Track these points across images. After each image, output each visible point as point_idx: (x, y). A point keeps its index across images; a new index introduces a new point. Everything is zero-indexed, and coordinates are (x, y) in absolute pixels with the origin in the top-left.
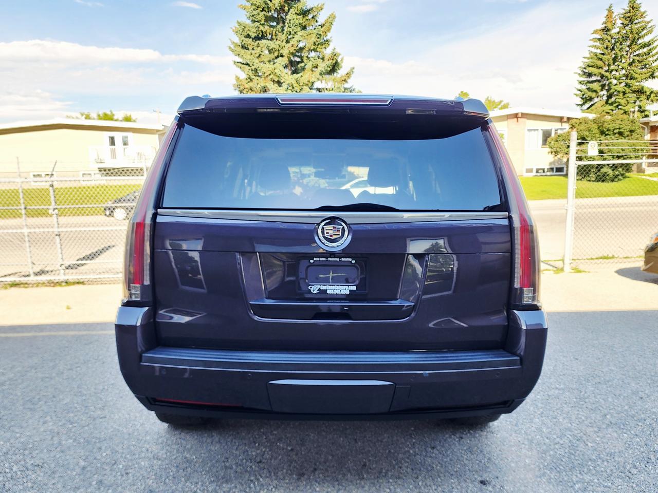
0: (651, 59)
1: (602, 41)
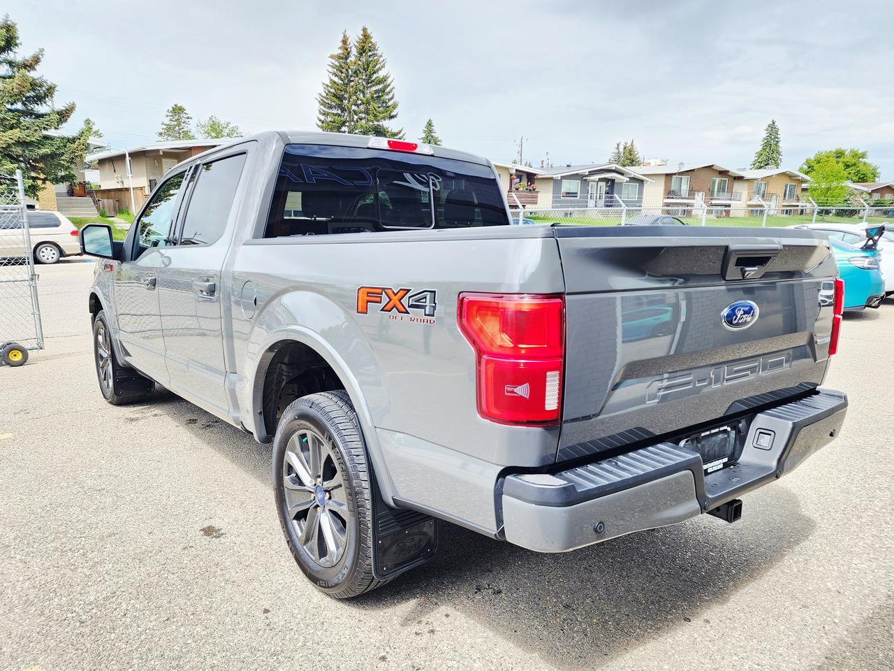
0: (387, 97)
1: (340, 68)
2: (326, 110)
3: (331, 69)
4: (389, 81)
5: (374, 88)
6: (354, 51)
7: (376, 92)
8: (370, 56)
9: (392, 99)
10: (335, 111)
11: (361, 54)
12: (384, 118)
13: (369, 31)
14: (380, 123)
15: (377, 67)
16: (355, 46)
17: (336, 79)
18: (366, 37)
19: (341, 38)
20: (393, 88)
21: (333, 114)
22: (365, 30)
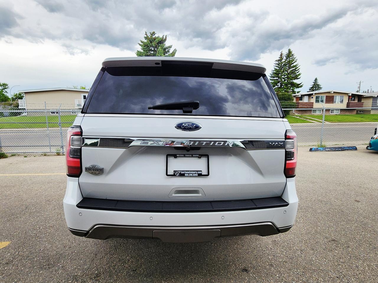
0: (296, 72)
1: (278, 64)
2: (272, 79)
3: (275, 65)
4: (297, 66)
5: (291, 69)
6: (285, 58)
7: (292, 70)
8: (291, 59)
9: (298, 72)
10: (275, 78)
11: (287, 58)
12: (295, 79)
13: (291, 50)
14: (293, 81)
15: (293, 62)
16: (285, 56)
17: (277, 68)
18: (290, 52)
19: (280, 54)
20: (299, 69)
21: (275, 80)
22: (289, 50)
